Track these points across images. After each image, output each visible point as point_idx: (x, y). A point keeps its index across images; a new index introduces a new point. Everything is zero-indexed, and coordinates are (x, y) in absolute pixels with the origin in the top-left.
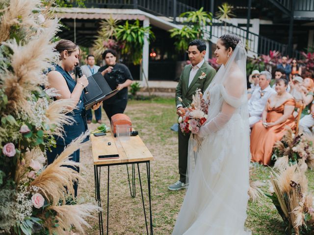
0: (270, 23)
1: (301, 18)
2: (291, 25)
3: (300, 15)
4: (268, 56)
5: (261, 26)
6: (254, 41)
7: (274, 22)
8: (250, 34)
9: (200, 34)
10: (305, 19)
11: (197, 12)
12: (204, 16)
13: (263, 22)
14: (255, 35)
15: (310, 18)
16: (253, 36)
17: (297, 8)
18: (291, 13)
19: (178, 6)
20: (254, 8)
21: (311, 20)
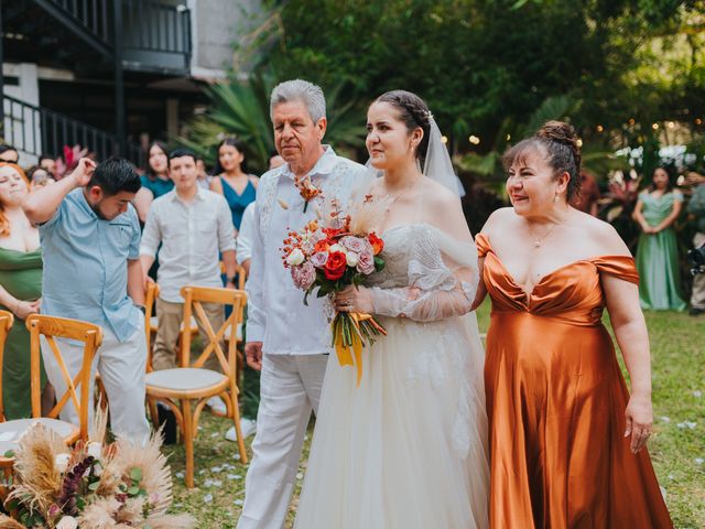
0: (67, 76)
1: (141, 66)
2: (119, 84)
3: (136, 59)
4: (59, 162)
5: (43, 85)
6: (22, 121)
7: (77, 75)
8: (7, 102)
10: (150, 70)
13: (49, 74)
14: (25, 105)
15: (163, 69)
18: (114, 52)
20: (19, 37)
21: (166, 72)
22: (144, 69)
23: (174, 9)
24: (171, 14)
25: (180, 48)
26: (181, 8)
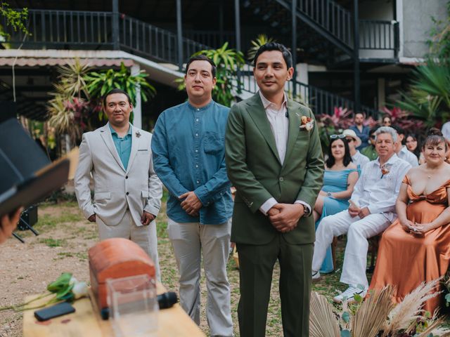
0: (322, 69)
1: (370, 59)
3: (367, 55)
5: (311, 74)
7: (328, 68)
8: (298, 86)
9: (226, 85)
10: (375, 61)
11: (219, 50)
12: (231, 56)
13: (314, 69)
15: (382, 60)
16: (303, 87)
17: (362, 46)
18: (354, 53)
19: (185, 44)
21: (384, 61)
22: (372, 61)
23: (389, 23)
24: (387, 26)
25: (392, 46)
26: (393, 22)
